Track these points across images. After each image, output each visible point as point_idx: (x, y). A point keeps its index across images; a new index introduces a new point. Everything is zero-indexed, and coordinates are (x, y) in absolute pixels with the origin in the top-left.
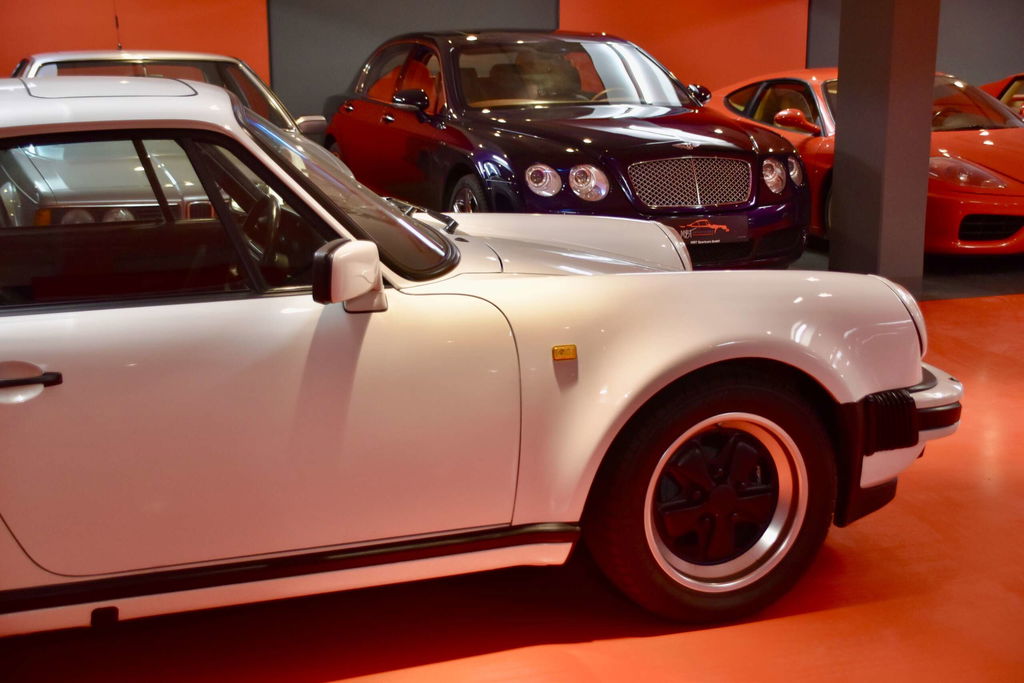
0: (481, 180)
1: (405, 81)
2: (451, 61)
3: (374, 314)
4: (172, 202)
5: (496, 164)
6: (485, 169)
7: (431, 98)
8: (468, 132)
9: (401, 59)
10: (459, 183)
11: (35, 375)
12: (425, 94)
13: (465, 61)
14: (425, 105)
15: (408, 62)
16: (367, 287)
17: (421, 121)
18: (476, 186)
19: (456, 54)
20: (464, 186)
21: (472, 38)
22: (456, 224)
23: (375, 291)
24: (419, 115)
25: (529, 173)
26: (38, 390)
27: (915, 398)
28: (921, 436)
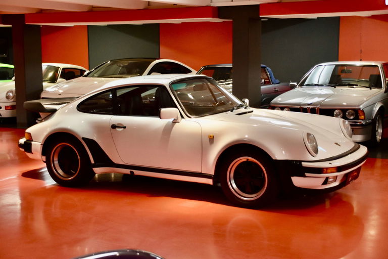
3: (177, 123)
11: (122, 126)
26: (122, 129)
27: (303, 163)
28: (307, 174)
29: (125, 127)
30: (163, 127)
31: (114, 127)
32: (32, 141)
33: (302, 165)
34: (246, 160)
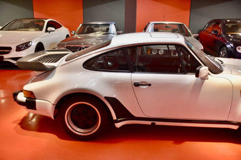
0: (227, 48)
1: (214, 28)
2: (224, 25)
3: (206, 80)
4: (170, 49)
5: (230, 45)
6: (228, 46)
7: (219, 32)
8: (225, 39)
9: (214, 24)
10: (223, 48)
11: (147, 84)
12: (218, 31)
13: (226, 25)
14: (218, 33)
15: (215, 24)
16: (205, 75)
17: (216, 36)
18: (226, 49)
19: (225, 24)
20: (223, 49)
21: (228, 21)
22: (223, 62)
23: (207, 76)
24: (216, 35)
25: (237, 48)
26: (147, 86)
29: (150, 85)
31: (137, 85)
32: (35, 99)
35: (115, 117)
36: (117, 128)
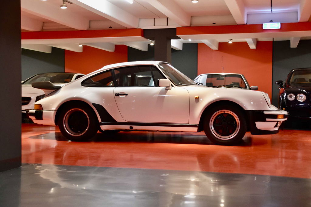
3: (169, 90)
11: (125, 94)
12: (282, 81)
14: (282, 84)
19: (293, 73)
23: (169, 87)
24: (280, 86)
26: (125, 96)
27: (264, 112)
28: (267, 119)
29: (127, 95)
30: (159, 92)
31: (117, 95)
32: (43, 110)
33: (264, 113)
34: (223, 112)
35: (100, 121)
36: (102, 130)
